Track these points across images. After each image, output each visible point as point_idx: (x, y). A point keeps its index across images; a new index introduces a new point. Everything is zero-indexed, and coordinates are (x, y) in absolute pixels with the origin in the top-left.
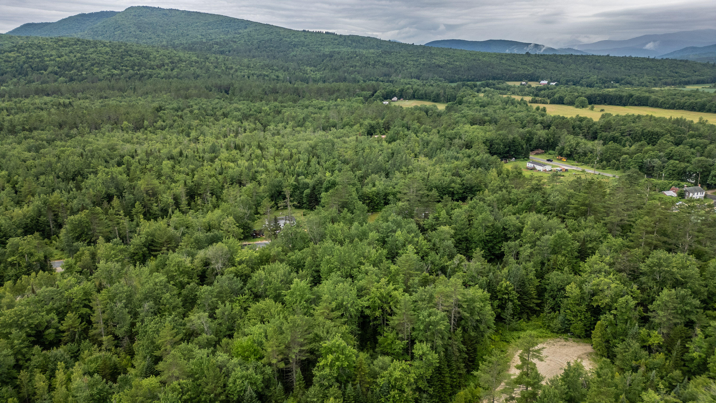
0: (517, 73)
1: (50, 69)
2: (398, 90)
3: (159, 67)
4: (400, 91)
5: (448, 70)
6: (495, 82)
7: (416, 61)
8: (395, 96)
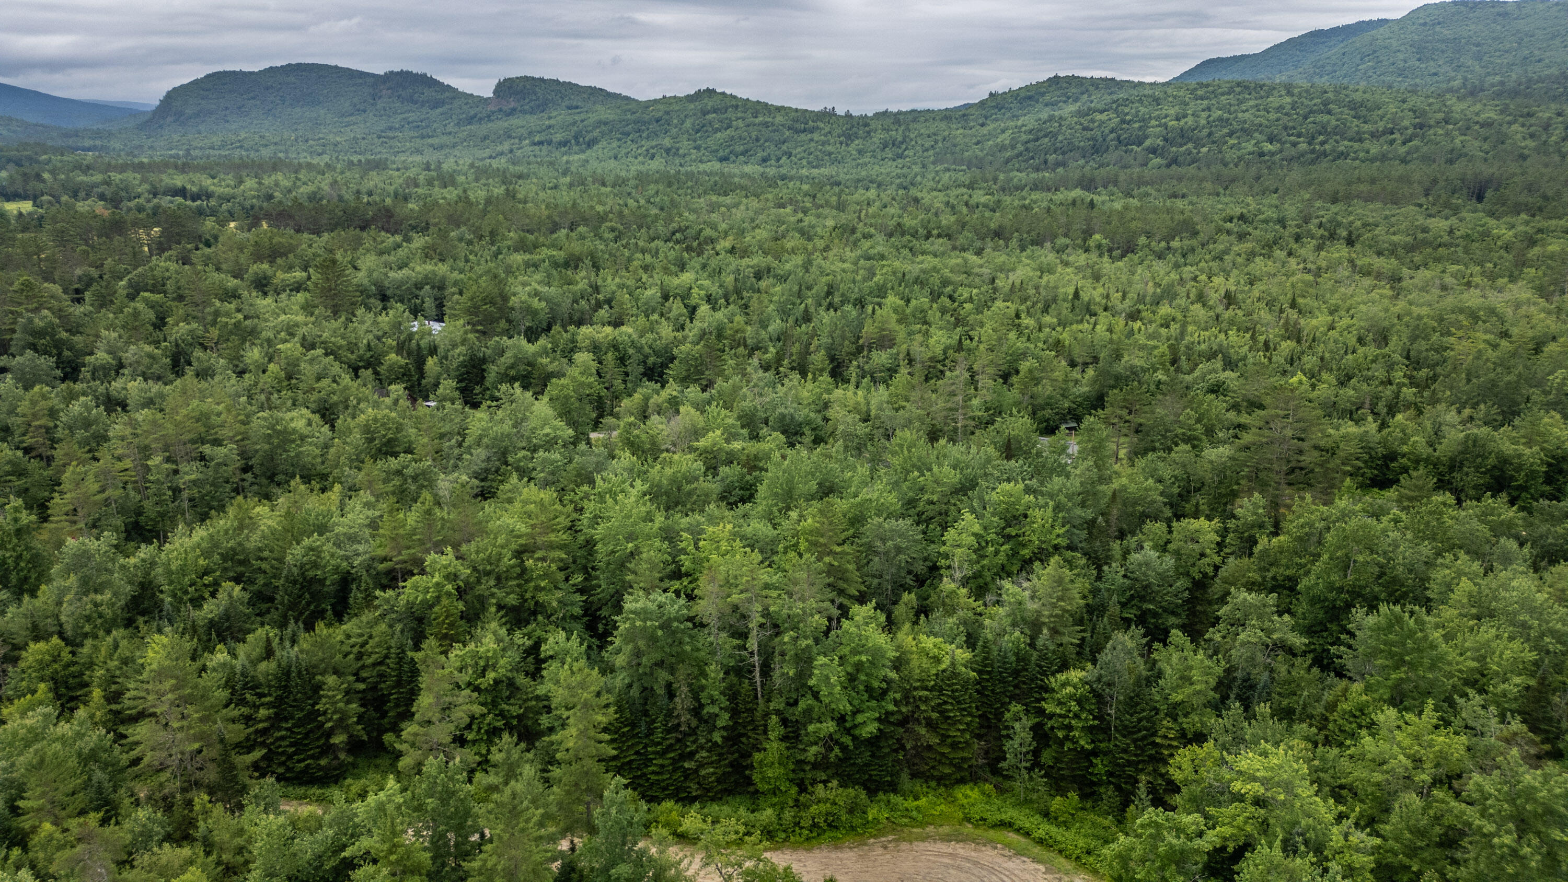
1: (1147, 143)
3: (1374, 135)
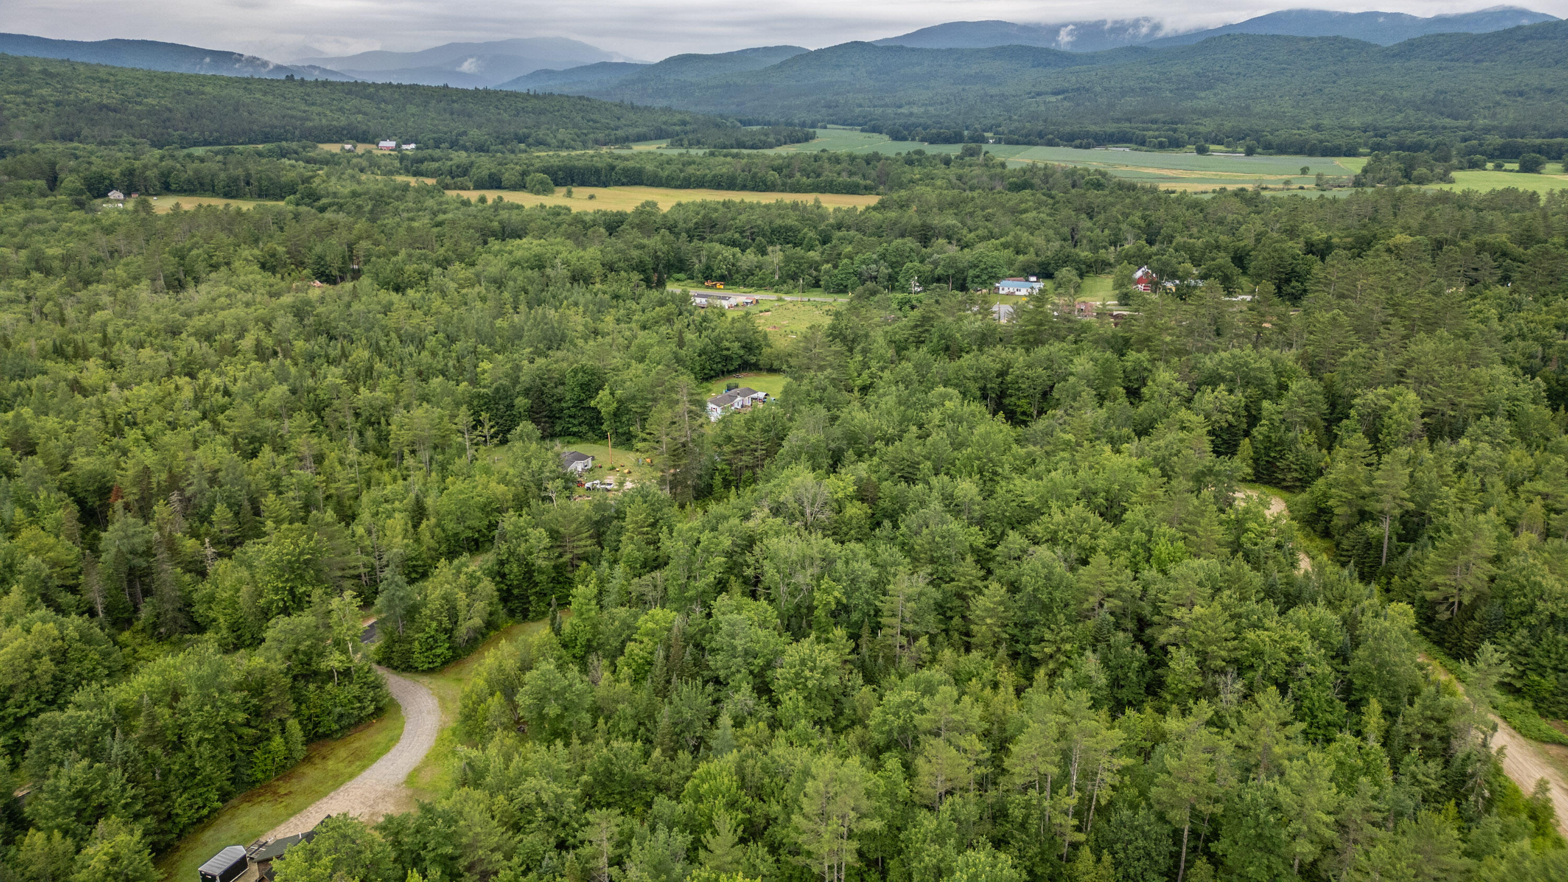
0: (317, 123)
2: (117, 172)
4: (123, 174)
5: (140, 118)
6: (294, 145)
7: (27, 93)
8: (111, 187)
